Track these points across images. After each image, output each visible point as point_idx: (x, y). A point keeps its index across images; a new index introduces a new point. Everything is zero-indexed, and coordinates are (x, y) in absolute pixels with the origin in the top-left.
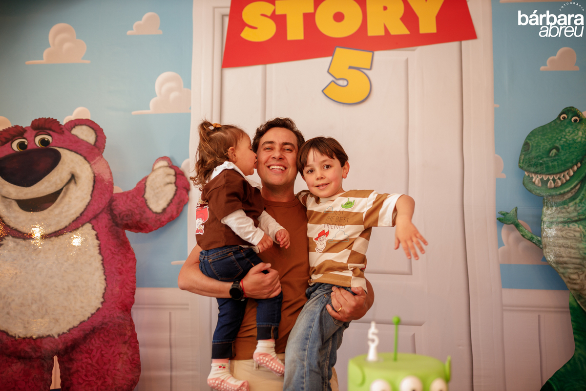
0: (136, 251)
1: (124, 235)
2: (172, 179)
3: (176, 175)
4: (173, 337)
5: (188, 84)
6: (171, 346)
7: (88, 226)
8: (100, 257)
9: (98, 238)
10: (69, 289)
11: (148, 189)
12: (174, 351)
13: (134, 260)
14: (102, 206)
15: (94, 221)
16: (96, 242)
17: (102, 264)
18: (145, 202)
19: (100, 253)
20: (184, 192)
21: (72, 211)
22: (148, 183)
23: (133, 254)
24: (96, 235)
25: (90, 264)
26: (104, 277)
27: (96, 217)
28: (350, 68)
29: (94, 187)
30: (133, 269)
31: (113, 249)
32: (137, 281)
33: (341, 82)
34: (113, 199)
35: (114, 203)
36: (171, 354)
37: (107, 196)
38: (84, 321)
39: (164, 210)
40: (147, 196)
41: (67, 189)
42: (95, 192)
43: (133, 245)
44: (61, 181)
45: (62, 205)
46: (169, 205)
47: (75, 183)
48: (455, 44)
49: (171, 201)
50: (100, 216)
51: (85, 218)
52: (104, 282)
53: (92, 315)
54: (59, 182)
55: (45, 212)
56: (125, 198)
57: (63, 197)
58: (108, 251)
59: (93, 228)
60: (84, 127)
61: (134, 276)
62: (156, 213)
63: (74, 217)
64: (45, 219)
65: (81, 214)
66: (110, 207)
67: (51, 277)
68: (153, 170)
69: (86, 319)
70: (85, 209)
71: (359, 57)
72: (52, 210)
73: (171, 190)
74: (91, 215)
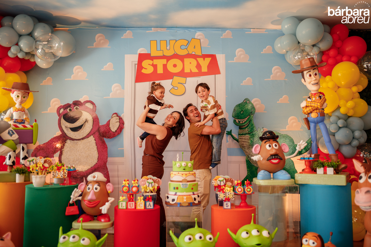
0: (107, 145)
1: (103, 139)
2: (118, 120)
3: (119, 119)
4: (119, 174)
5: (123, 88)
6: (118, 177)
7: (92, 136)
8: (96, 147)
9: (95, 140)
10: (87, 156)
11: (110, 124)
12: (119, 178)
13: (107, 148)
14: (96, 130)
15: (94, 135)
16: (95, 142)
17: (97, 149)
18: (110, 128)
19: (96, 145)
20: (122, 125)
21: (87, 132)
22: (110, 122)
23: (106, 145)
24: (95, 139)
25: (93, 149)
26: (98, 153)
27: (94, 133)
28: (179, 83)
29: (93, 123)
30: (107, 151)
31: (100, 144)
32: (108, 154)
33: (175, 88)
34: (99, 127)
35: (100, 129)
36: (118, 179)
37: (97, 126)
38: (92, 167)
39: (116, 131)
40: (110, 126)
41: (85, 124)
42: (94, 125)
43: (107, 143)
44: (83, 121)
45: (84, 129)
46: (117, 129)
47: (87, 122)
48: (213, 76)
49: (118, 128)
50: (96, 133)
51: (91, 134)
52: (98, 154)
53: (95, 165)
54: (82, 122)
55: (79, 132)
56: (103, 127)
57: (84, 127)
58: (98, 145)
59: (94, 137)
60: (89, 103)
61: (107, 153)
62: (113, 132)
63: (88, 133)
64: (79, 134)
65: (90, 132)
66: (98, 130)
67: (82, 153)
68: (112, 117)
69: (93, 166)
70: (91, 131)
71: (182, 79)
72: (80, 131)
73: (118, 124)
74: (93, 133)
